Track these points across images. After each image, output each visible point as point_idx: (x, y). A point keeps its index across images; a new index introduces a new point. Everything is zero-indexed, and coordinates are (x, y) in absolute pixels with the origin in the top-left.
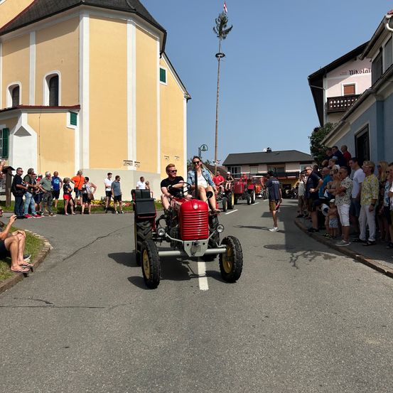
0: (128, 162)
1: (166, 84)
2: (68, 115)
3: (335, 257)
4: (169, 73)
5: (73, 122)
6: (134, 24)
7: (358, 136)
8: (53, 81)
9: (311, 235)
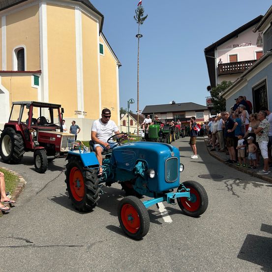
0: (78, 112)
1: (103, 55)
2: (33, 77)
3: (263, 185)
4: (106, 47)
5: (36, 83)
6: (80, 10)
7: (255, 89)
8: (20, 53)
9: (230, 166)
